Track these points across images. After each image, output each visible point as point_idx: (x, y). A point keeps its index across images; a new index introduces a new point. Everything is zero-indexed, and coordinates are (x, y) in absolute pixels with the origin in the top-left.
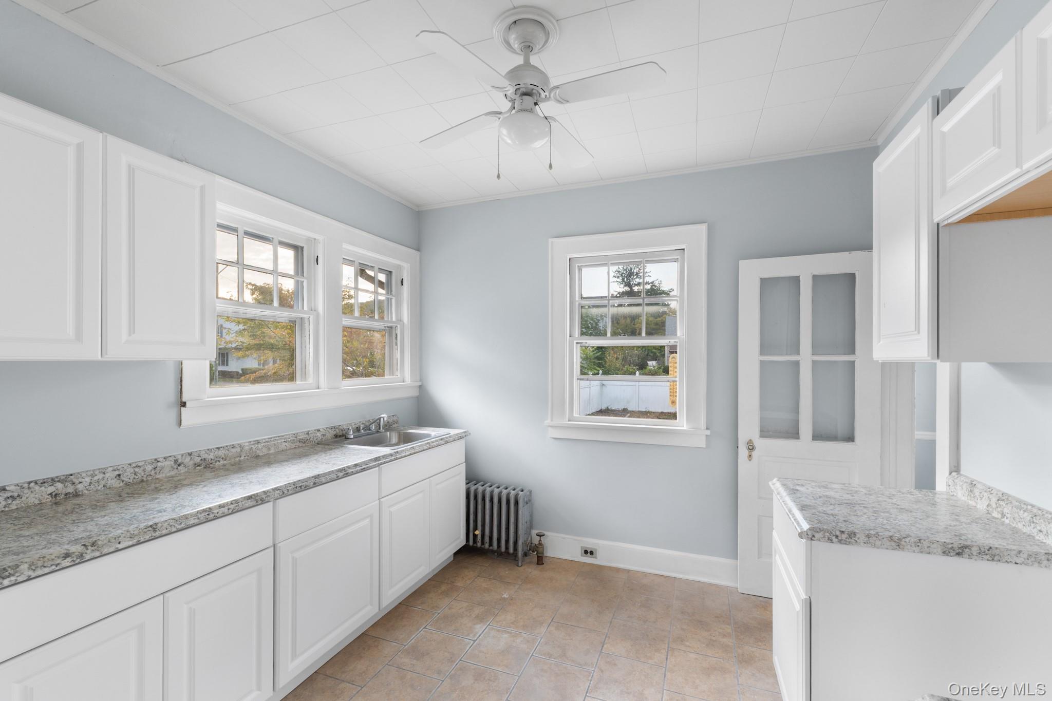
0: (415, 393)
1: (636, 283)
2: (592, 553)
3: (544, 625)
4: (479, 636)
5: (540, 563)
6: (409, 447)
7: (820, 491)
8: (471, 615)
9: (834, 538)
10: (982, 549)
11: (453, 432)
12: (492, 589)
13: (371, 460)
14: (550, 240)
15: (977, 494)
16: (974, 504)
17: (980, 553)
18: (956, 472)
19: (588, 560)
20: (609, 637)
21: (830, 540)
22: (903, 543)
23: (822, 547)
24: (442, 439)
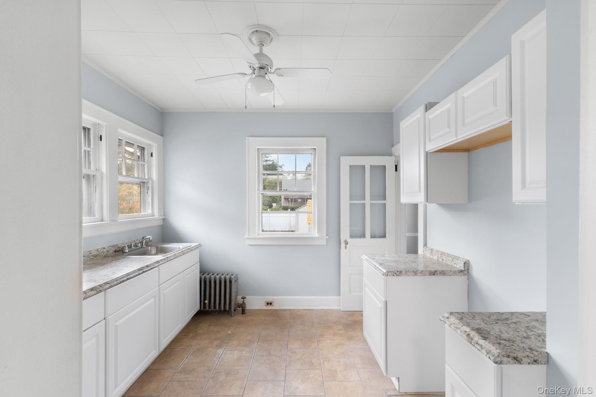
0: (160, 223)
1: (265, 160)
2: (271, 304)
3: (255, 342)
4: (221, 355)
5: (244, 313)
6: (172, 254)
7: (383, 258)
8: (213, 346)
9: (395, 274)
10: (441, 272)
11: (193, 245)
12: (221, 330)
13: (155, 263)
14: (247, 138)
15: (434, 253)
16: (433, 257)
17: (440, 273)
18: (425, 246)
19: (269, 307)
20: (289, 341)
21: (393, 275)
22: (417, 273)
23: (390, 278)
24: (188, 249)
